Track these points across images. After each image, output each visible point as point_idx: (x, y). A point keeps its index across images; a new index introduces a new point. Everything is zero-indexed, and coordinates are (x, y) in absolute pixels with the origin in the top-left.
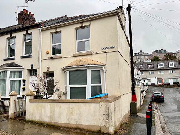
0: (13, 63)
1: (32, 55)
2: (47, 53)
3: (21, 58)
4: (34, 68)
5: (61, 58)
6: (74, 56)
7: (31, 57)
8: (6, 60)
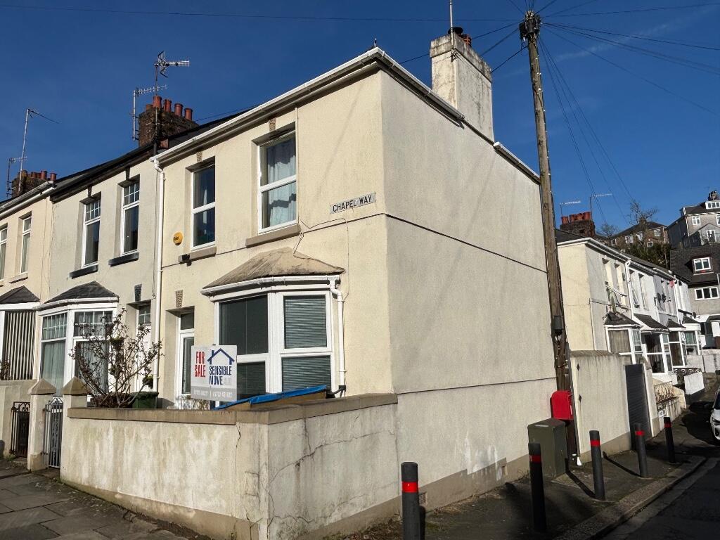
0: (93, 283)
1: (137, 254)
2: (177, 241)
3: (112, 266)
4: (142, 299)
5: (214, 255)
6: (249, 247)
7: (137, 259)
8: (76, 274)
